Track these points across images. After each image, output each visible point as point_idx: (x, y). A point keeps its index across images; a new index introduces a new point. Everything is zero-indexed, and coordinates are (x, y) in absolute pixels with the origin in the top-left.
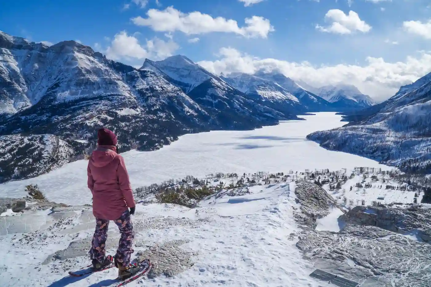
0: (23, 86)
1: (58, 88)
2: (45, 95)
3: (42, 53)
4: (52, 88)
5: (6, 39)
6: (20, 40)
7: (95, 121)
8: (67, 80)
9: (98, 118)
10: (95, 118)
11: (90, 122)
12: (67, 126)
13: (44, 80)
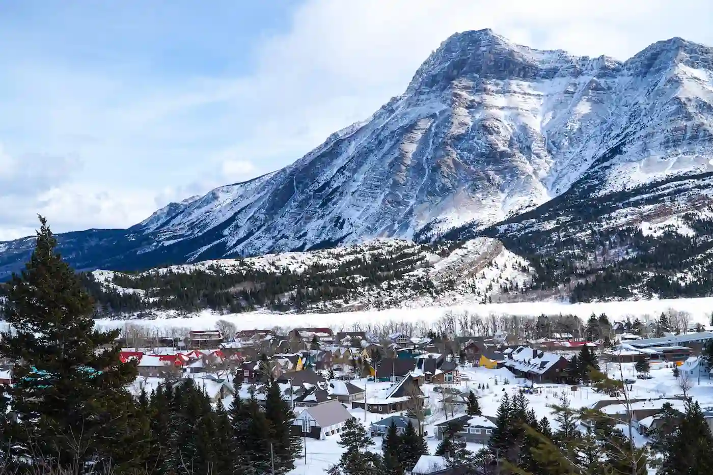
0: (538, 160)
1: (618, 156)
2: (582, 177)
3: (602, 81)
4: (604, 158)
5: (522, 57)
6: (555, 57)
7: (669, 226)
8: (642, 133)
9: (687, 218)
10: (675, 216)
11: (653, 226)
12: (579, 235)
13: (592, 143)
